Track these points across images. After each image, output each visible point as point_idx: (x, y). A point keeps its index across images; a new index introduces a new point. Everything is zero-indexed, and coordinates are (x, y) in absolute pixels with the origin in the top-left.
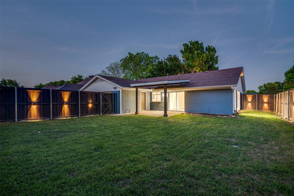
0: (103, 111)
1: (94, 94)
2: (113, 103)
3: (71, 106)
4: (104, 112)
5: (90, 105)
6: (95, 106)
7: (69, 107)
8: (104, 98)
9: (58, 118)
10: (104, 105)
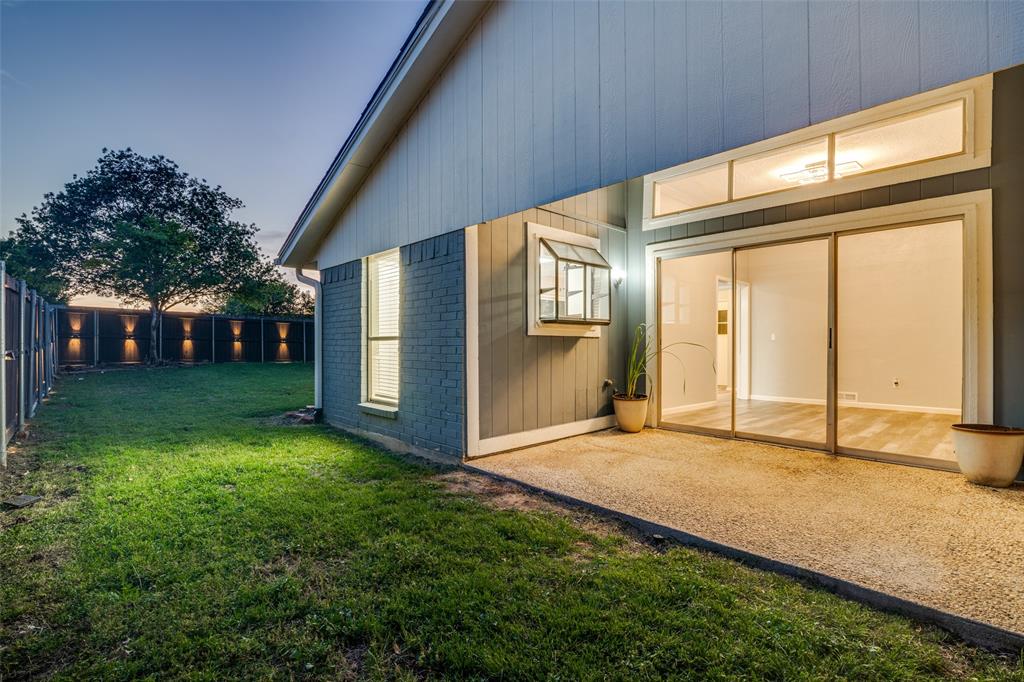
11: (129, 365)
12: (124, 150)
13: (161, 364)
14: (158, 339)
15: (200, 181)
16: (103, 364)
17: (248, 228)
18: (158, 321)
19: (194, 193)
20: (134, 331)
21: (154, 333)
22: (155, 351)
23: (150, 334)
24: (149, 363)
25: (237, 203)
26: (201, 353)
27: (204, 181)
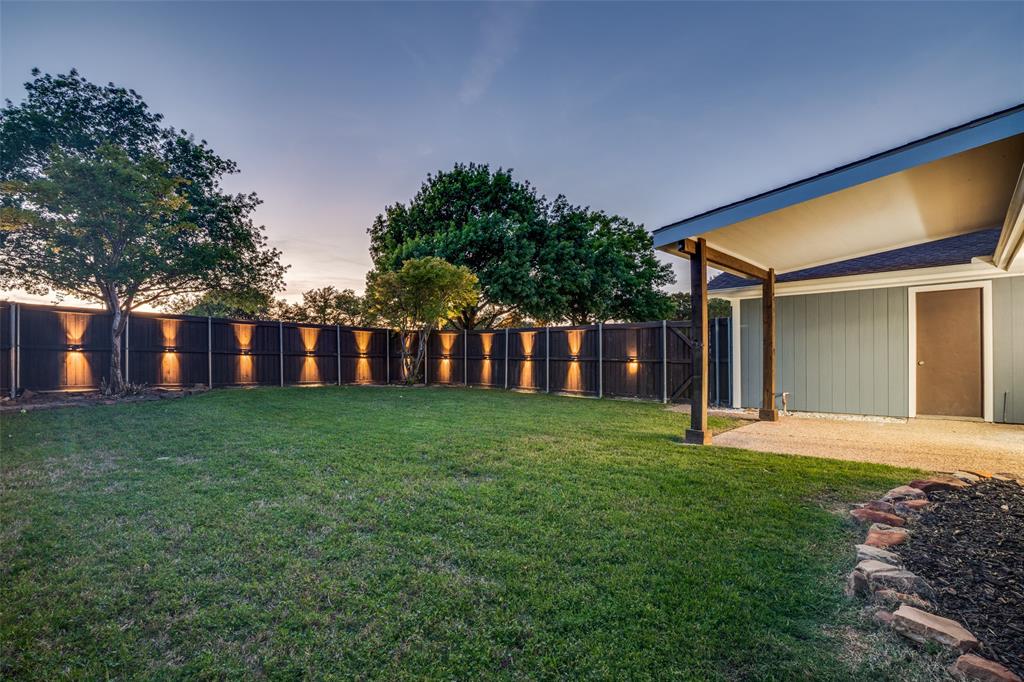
0: (678, 389)
1: (645, 331)
2: (717, 361)
3: (586, 366)
4: (680, 392)
5: (633, 367)
6: (650, 370)
7: (581, 367)
8: (681, 343)
9: (561, 394)
10: (681, 367)
11: (73, 394)
12: (67, 74)
13: (129, 392)
14: (123, 352)
15: (178, 132)
16: (28, 393)
17: (246, 200)
18: (122, 322)
19: (170, 148)
20: (83, 338)
21: (117, 341)
22: (119, 371)
23: (111, 344)
24: (109, 391)
25: (230, 167)
26: (191, 373)
27: (183, 131)
